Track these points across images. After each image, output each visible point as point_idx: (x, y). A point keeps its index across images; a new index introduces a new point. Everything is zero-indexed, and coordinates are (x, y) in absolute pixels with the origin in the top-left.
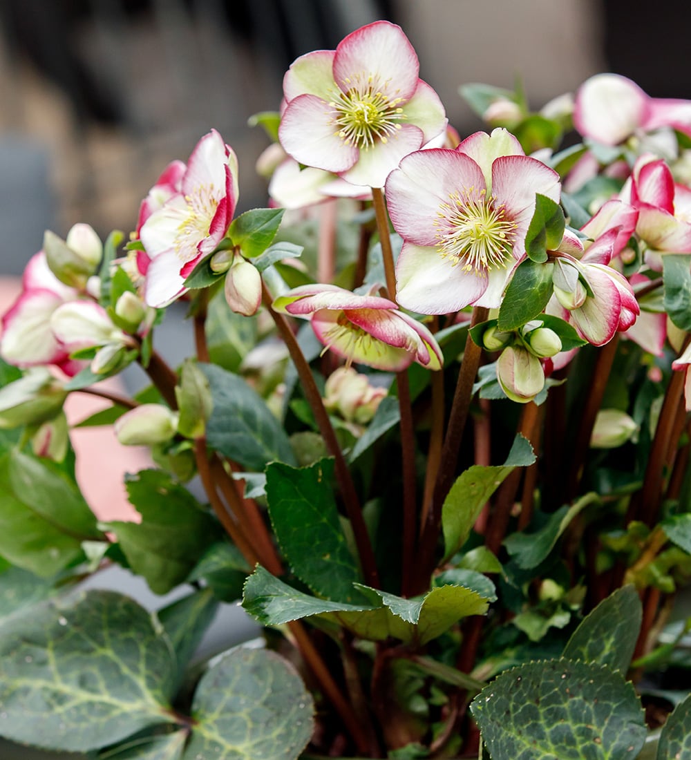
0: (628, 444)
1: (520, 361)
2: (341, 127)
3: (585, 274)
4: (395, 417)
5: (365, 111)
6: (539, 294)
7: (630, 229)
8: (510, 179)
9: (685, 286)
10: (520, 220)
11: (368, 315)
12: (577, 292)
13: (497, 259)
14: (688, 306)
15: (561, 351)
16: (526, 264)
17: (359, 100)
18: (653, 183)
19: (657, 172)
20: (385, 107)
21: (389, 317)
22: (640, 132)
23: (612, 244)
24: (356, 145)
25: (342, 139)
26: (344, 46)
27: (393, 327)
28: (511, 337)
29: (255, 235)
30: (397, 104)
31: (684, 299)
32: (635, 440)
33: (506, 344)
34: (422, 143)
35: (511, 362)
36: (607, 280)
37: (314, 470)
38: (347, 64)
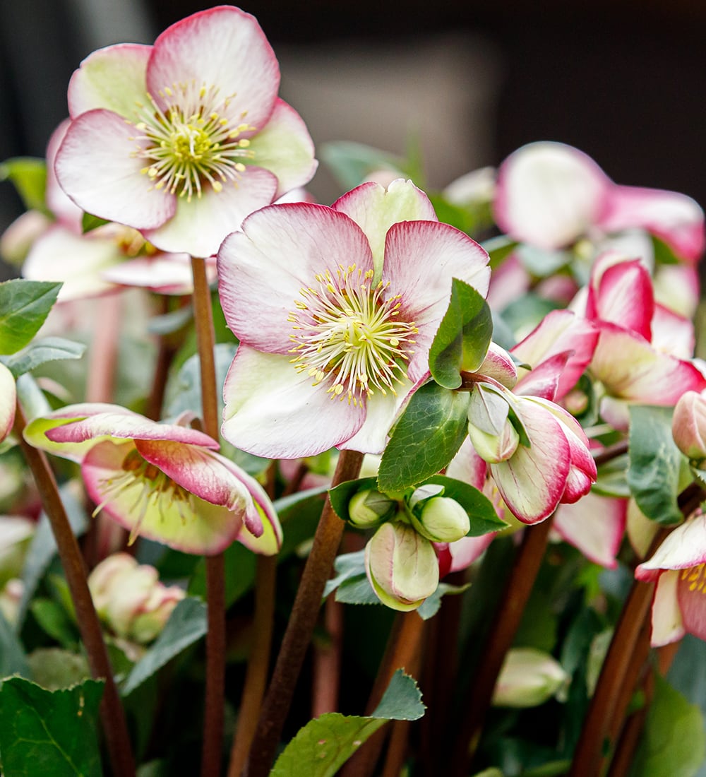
0: (551, 702)
1: (404, 545)
2: (152, 161)
3: (519, 410)
4: (200, 628)
5: (192, 138)
6: (445, 438)
7: (583, 360)
8: (412, 259)
9: (661, 453)
10: (423, 322)
11: (173, 453)
12: (505, 436)
13: (383, 378)
14: (664, 484)
15: (466, 536)
16: (429, 388)
17: (183, 122)
18: (623, 294)
19: (631, 276)
20: (224, 137)
21: (204, 460)
22: (597, 233)
23: (557, 376)
24: (173, 191)
25: (152, 179)
26: (166, 41)
27: (210, 473)
28: (391, 508)
29: (13, 320)
30: (241, 133)
31: (659, 473)
32: (562, 697)
33: (384, 519)
34: (275, 195)
35: (390, 547)
36: (552, 421)
37: (73, 695)
38: (169, 69)
